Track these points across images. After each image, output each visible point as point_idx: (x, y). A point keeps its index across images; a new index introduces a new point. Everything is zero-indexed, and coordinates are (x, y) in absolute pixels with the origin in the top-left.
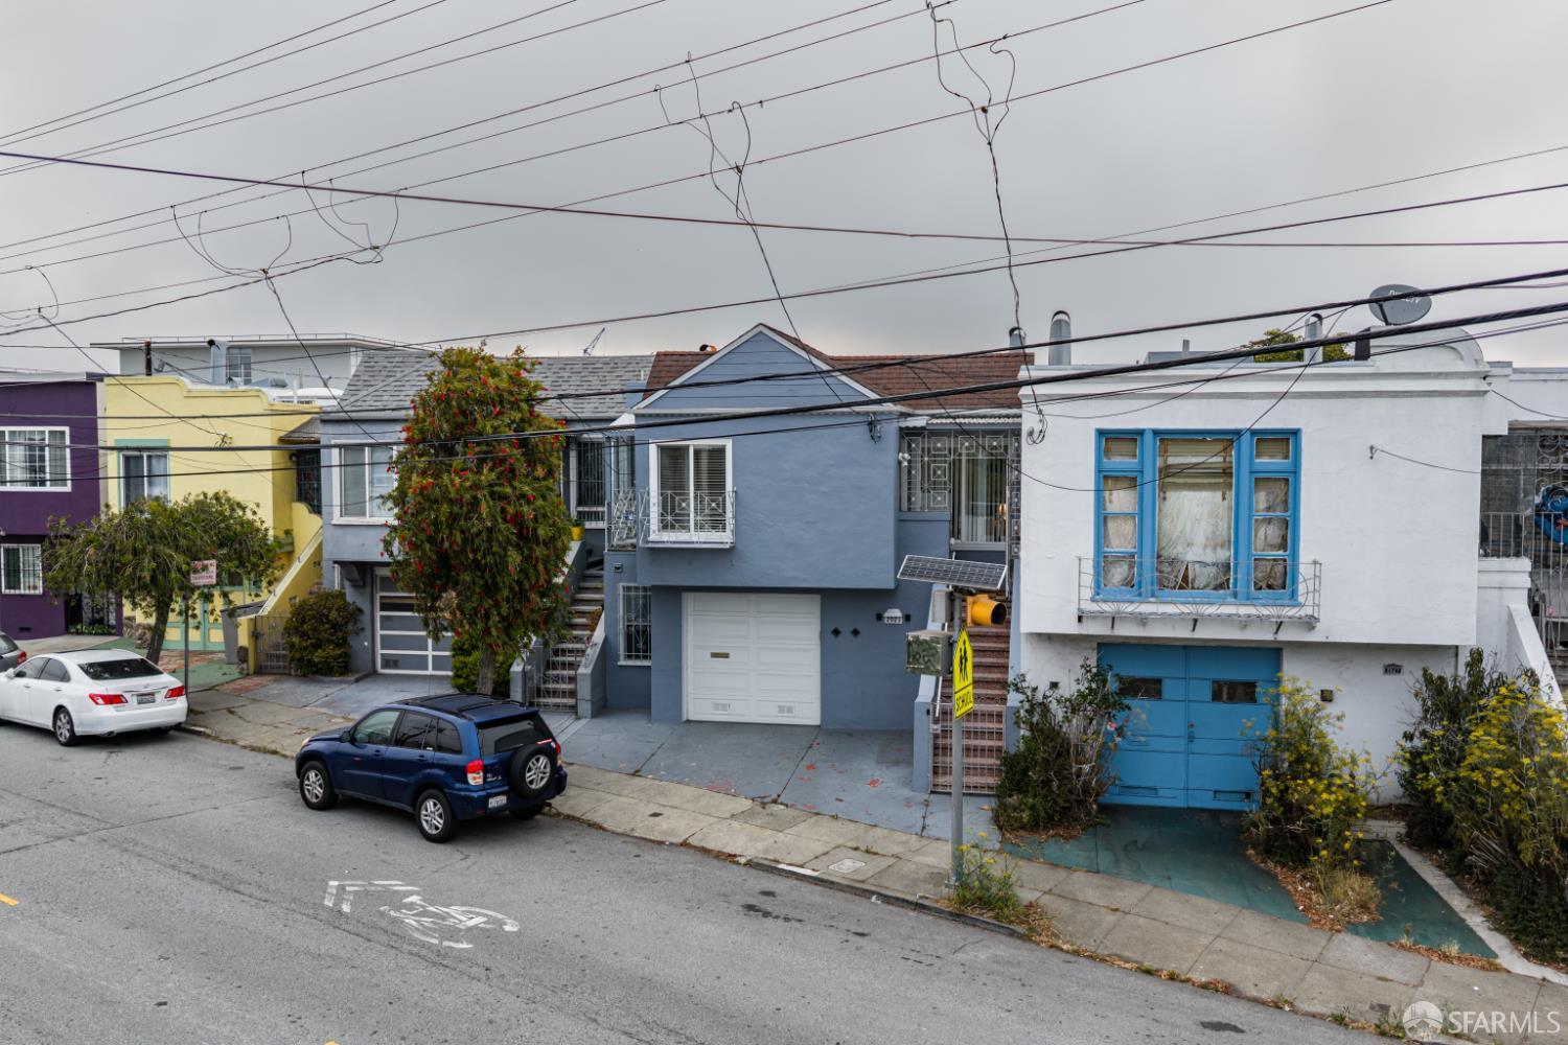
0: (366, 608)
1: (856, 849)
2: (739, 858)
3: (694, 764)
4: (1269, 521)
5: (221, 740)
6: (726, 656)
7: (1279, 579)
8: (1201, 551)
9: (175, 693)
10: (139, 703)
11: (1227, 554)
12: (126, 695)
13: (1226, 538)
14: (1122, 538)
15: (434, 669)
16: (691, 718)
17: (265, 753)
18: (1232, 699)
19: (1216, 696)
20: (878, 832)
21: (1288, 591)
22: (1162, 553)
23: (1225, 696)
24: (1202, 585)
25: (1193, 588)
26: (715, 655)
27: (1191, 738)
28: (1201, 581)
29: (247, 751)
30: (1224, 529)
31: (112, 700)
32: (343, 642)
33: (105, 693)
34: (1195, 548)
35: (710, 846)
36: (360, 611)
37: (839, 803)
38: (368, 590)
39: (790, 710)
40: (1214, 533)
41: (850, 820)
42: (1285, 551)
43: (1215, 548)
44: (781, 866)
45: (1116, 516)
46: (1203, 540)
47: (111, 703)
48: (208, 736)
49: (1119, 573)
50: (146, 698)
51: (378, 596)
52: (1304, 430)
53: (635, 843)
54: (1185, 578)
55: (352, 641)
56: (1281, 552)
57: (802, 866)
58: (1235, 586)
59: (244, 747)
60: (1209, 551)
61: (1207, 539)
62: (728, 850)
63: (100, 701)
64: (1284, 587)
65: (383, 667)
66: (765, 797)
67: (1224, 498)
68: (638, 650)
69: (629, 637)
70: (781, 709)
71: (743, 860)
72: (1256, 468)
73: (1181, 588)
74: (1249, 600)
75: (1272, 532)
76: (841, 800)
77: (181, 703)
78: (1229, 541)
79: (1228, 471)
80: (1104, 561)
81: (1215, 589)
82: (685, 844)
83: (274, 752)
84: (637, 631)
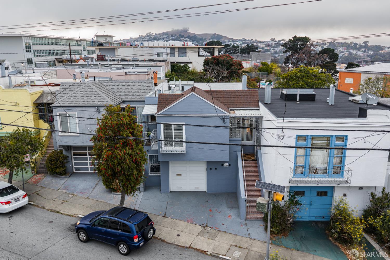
0: (69, 156)
1: (236, 246)
2: (207, 253)
3: (179, 211)
4: (337, 157)
5: (40, 207)
6: (181, 175)
7: (339, 171)
8: (320, 165)
9: (25, 196)
10: (15, 202)
11: (327, 165)
12: (12, 201)
13: (327, 161)
14: (301, 161)
15: (90, 171)
16: (171, 191)
17: (55, 212)
18: (321, 195)
19: (318, 195)
20: (238, 238)
21: (341, 174)
22: (311, 165)
23: (320, 194)
24: (320, 173)
25: (317, 174)
26: (177, 175)
27: (311, 205)
28: (320, 172)
29: (49, 212)
30: (326, 159)
31: (7, 203)
32: (64, 166)
33: (5, 201)
34: (319, 164)
35: (198, 248)
36: (68, 157)
37: (223, 225)
38: (70, 151)
39: (198, 188)
40: (324, 160)
41: (229, 233)
42: (341, 164)
43: (324, 164)
44: (220, 256)
45: (299, 156)
46: (321, 162)
47: (7, 204)
48: (34, 205)
49: (300, 170)
50: (17, 200)
51: (72, 152)
52: (349, 135)
53: (177, 248)
54: (316, 171)
55: (66, 165)
56: (340, 165)
57: (225, 256)
58: (328, 173)
59: (48, 210)
60: (322, 165)
61: (322, 162)
62: (203, 249)
63: (4, 204)
64: (340, 173)
65: (75, 171)
66: (203, 224)
67: (326, 151)
68: (154, 172)
69: (151, 168)
70: (196, 188)
71: (209, 253)
72: (336, 144)
73: (315, 173)
74: (332, 177)
75: (338, 160)
76: (224, 225)
77: (27, 199)
78: (327, 162)
79: (328, 144)
80: (296, 167)
81: (323, 174)
82: (190, 247)
83: (58, 212)
84: (154, 167)
